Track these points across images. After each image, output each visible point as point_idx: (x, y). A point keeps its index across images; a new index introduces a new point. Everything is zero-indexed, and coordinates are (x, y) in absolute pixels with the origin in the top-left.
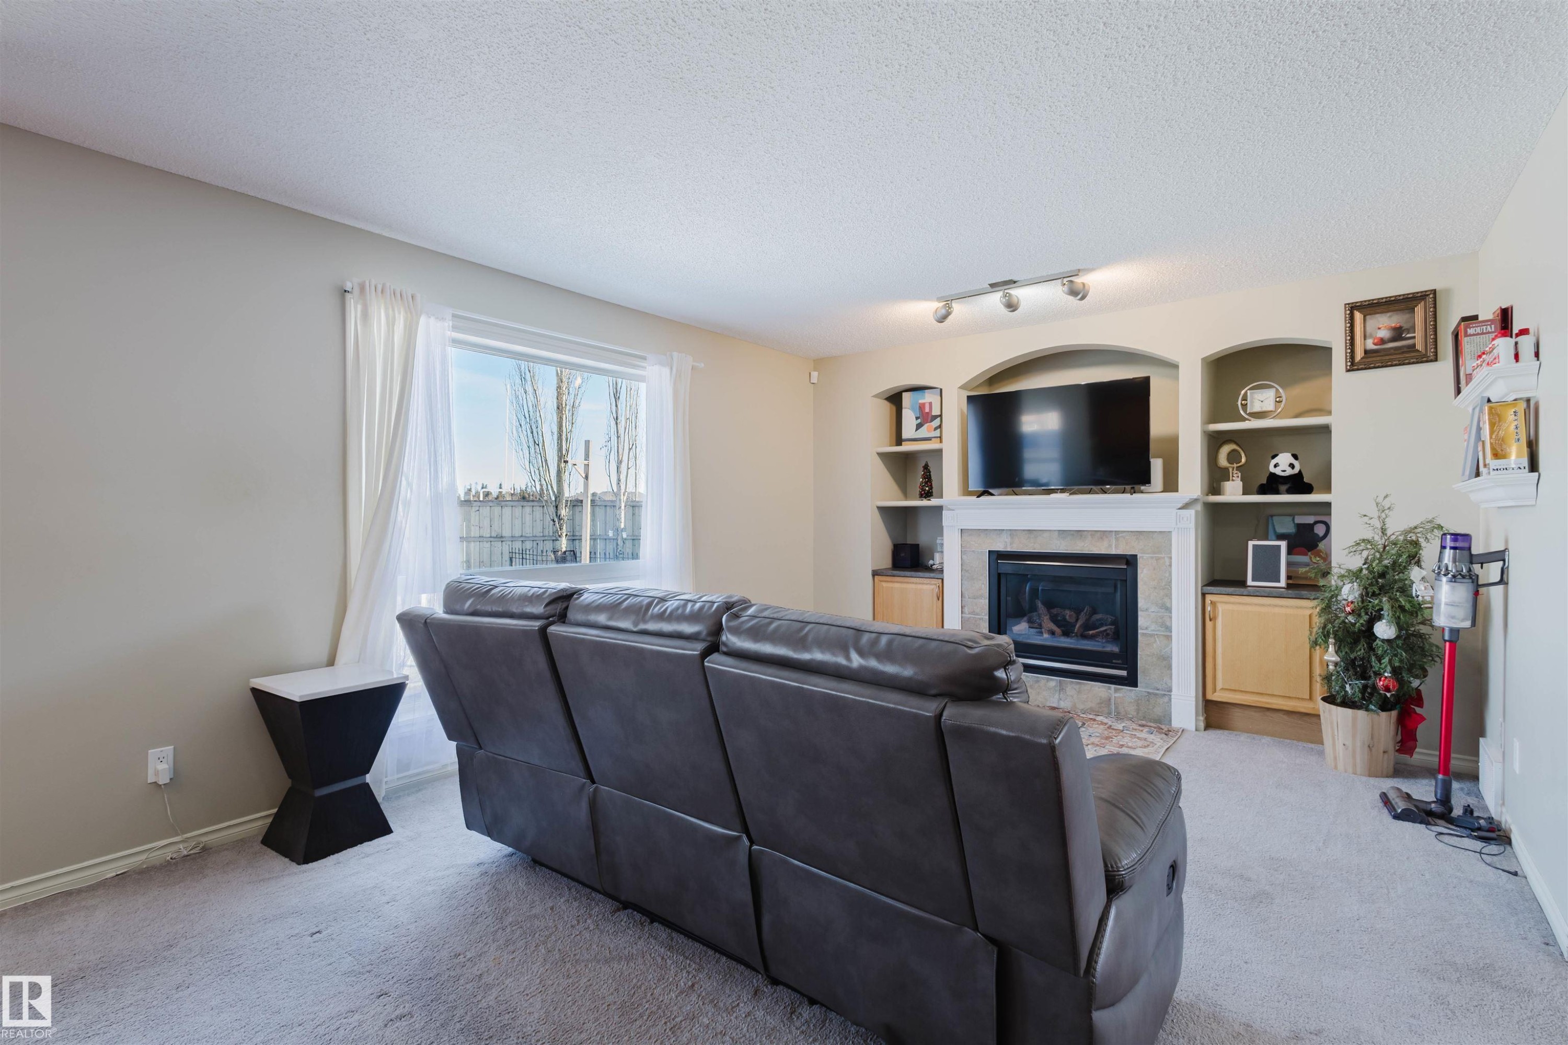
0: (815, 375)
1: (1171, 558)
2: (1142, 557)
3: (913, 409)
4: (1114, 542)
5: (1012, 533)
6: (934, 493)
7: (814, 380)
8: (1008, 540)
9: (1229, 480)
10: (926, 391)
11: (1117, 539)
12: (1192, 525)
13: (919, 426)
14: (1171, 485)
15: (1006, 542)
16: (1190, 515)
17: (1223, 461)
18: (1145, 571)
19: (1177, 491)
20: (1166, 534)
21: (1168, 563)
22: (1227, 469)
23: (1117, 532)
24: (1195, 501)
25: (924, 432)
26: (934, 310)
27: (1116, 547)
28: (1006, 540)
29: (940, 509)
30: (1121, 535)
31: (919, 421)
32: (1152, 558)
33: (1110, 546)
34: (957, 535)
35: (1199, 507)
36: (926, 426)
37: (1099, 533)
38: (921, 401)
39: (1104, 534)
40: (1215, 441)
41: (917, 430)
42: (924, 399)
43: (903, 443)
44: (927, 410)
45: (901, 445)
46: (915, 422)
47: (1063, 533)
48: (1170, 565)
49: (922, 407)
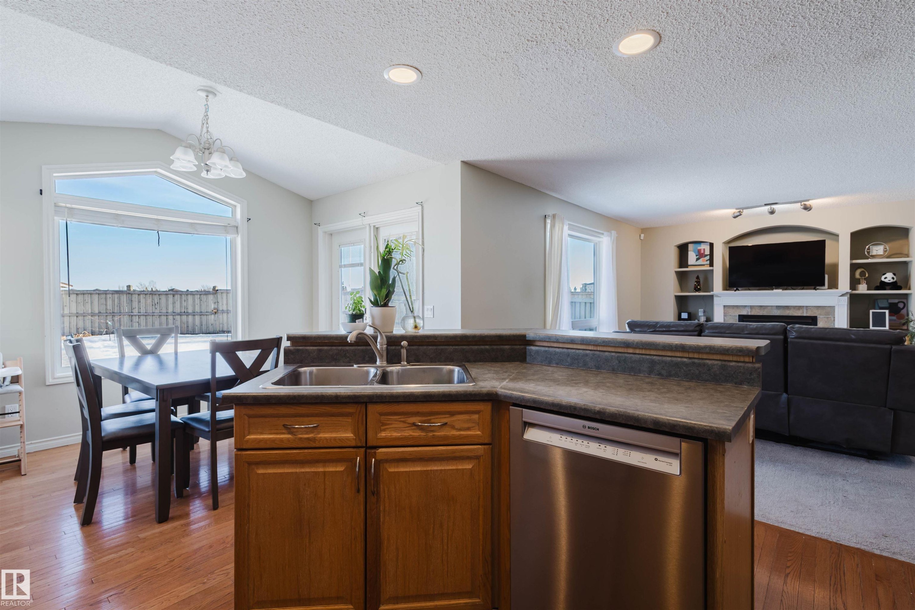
0: (642, 235)
1: (834, 317)
2: (820, 317)
3: (694, 251)
4: (805, 311)
5: (752, 307)
6: (701, 289)
7: (642, 238)
8: (749, 310)
9: (860, 284)
10: (702, 243)
11: (807, 309)
12: (846, 303)
13: (697, 259)
14: (834, 285)
15: (748, 311)
16: (845, 299)
17: (857, 275)
18: (821, 323)
19: (837, 288)
20: (833, 308)
21: (833, 320)
22: (859, 279)
23: (807, 307)
24: (847, 293)
25: (700, 262)
26: (733, 212)
27: (806, 313)
28: (748, 310)
29: (712, 297)
30: (809, 308)
31: (698, 257)
32: (825, 317)
33: (803, 312)
34: (722, 308)
35: (849, 296)
36: (701, 259)
37: (797, 307)
38: (699, 248)
39: (800, 308)
40: (853, 267)
41: (697, 261)
42: (701, 247)
43: (689, 267)
44: (702, 252)
45: (688, 268)
46: (695, 258)
47: (778, 307)
48: (834, 320)
49: (699, 251)
